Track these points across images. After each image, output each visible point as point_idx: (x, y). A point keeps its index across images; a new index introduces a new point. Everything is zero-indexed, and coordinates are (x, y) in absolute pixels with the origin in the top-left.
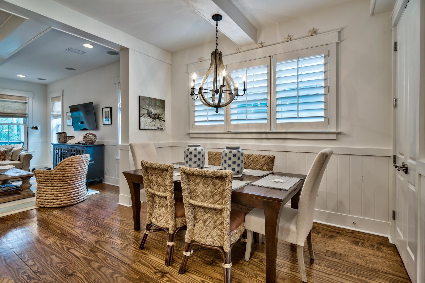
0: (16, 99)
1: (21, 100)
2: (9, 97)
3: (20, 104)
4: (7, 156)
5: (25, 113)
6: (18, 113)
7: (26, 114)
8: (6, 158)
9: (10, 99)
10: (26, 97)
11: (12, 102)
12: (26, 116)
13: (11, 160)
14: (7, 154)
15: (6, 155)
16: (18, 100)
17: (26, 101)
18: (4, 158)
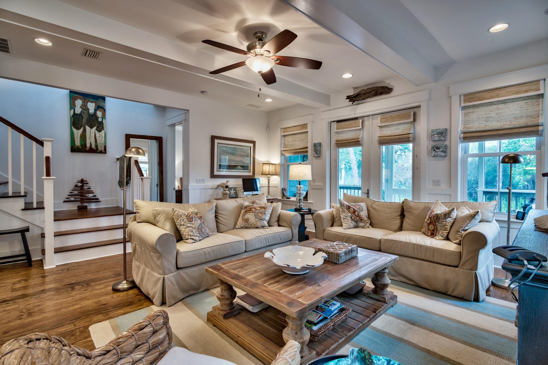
0: (513, 94)
1: (526, 91)
2: (497, 92)
3: (522, 103)
4: (439, 228)
5: (534, 123)
6: (517, 126)
7: (538, 126)
8: (436, 233)
9: (498, 97)
10: (539, 81)
11: (504, 102)
12: (538, 131)
13: (447, 239)
14: (440, 223)
15: (437, 224)
16: (518, 93)
17: (539, 90)
18: (433, 230)
